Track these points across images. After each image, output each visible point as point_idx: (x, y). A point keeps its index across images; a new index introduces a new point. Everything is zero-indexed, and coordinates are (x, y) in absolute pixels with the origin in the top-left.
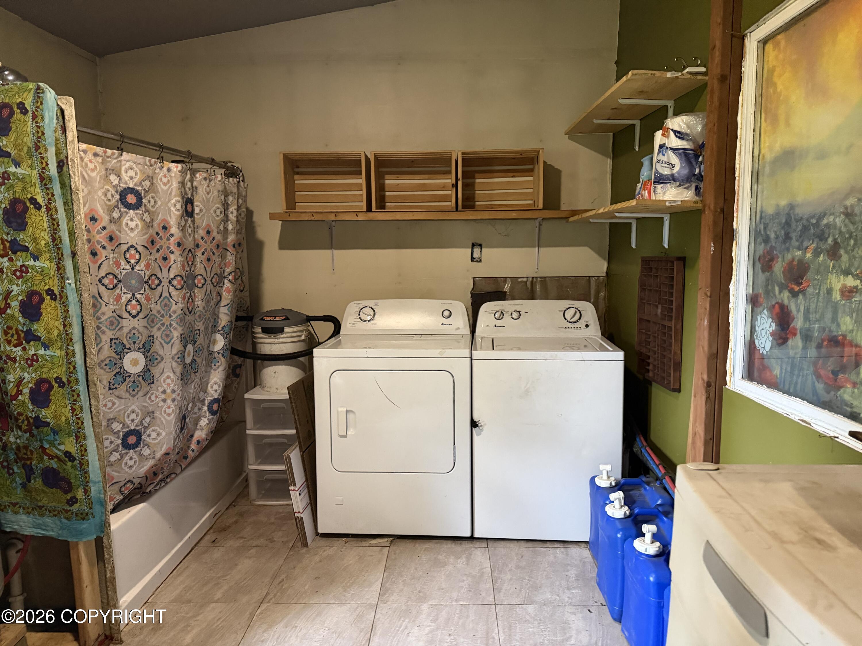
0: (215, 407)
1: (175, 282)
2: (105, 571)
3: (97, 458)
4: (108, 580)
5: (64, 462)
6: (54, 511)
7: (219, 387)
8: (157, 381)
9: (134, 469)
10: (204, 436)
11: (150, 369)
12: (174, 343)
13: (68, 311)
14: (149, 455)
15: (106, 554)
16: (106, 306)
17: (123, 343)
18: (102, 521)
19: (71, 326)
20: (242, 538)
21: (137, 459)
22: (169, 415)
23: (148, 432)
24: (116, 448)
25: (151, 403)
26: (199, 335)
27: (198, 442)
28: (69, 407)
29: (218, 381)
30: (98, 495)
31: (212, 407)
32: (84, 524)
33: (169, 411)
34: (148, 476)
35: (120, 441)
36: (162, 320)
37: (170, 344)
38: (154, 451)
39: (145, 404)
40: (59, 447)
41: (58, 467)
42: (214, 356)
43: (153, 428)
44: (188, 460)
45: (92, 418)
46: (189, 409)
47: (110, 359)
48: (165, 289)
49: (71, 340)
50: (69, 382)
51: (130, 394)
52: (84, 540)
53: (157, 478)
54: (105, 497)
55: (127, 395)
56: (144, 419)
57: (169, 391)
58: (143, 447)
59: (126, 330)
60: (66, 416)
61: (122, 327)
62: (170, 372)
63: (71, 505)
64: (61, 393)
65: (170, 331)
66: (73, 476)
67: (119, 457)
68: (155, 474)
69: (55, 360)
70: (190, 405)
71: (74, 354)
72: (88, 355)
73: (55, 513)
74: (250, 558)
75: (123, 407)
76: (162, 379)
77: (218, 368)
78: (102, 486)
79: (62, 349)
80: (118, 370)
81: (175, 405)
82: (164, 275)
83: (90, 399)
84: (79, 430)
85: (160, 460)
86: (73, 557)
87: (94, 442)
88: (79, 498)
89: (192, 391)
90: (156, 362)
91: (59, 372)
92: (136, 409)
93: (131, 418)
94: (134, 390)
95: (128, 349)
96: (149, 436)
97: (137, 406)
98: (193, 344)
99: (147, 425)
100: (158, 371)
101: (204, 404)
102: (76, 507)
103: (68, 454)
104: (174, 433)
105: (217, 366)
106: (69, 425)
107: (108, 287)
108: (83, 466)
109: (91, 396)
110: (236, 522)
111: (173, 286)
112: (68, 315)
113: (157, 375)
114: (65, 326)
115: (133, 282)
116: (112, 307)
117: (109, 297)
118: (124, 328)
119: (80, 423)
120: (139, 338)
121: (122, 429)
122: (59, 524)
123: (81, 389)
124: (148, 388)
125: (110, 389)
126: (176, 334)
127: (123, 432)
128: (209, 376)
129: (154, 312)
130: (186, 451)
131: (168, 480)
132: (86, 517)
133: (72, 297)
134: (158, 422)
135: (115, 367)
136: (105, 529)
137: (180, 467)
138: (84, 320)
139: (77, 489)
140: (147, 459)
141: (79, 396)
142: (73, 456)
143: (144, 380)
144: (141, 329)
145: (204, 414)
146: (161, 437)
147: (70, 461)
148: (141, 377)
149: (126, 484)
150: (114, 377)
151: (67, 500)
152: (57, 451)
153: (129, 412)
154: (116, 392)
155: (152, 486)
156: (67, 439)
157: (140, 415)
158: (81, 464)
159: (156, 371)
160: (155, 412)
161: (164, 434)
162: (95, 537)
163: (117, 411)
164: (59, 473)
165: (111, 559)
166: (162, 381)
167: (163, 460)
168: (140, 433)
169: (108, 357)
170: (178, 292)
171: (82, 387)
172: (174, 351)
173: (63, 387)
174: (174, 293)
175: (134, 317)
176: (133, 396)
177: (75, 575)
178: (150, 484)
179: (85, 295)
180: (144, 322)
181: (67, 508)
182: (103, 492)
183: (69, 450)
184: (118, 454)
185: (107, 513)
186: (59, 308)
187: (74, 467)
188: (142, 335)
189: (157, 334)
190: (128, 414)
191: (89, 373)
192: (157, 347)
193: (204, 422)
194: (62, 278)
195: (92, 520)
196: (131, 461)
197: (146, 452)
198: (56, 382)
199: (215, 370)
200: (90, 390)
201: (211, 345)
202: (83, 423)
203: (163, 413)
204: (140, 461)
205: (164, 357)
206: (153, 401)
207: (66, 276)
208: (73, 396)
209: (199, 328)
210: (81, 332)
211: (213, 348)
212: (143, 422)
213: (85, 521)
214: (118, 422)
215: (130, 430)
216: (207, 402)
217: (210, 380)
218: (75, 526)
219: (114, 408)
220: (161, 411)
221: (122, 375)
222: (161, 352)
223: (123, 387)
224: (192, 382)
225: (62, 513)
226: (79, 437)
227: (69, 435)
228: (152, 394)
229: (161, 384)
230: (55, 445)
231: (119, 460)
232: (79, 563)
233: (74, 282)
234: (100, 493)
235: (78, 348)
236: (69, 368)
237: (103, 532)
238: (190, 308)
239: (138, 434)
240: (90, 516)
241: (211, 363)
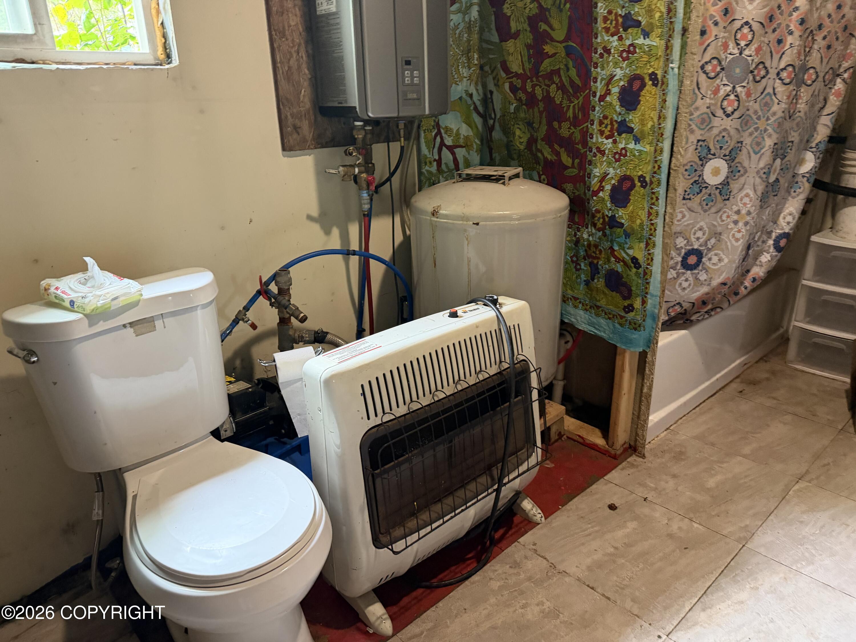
0: (783, 242)
1: (784, 75)
2: (643, 385)
3: (660, 270)
4: (644, 395)
5: (629, 268)
6: (610, 314)
7: (794, 219)
8: (733, 198)
9: (686, 292)
10: (761, 274)
11: (730, 183)
12: (763, 154)
13: (666, 101)
14: (705, 280)
15: (647, 369)
16: (702, 99)
17: (708, 147)
18: (650, 336)
19: (665, 118)
20: (774, 398)
21: (692, 282)
22: (737, 240)
23: (709, 255)
24: (674, 265)
25: (721, 223)
26: (791, 150)
27: (754, 280)
28: (646, 210)
29: (794, 212)
30: (653, 309)
31: (779, 242)
32: (635, 334)
33: (739, 235)
34: (696, 303)
35: (680, 259)
36: (756, 123)
37: (759, 155)
38: (711, 278)
39: (715, 223)
40: (628, 251)
41: (622, 271)
42: (796, 180)
43: (716, 252)
44: (739, 297)
45: (664, 227)
46: (756, 239)
47: (691, 164)
48: (771, 82)
49: (662, 135)
50: (651, 183)
51: (702, 208)
52: (632, 349)
53: (705, 308)
54: (659, 312)
55: (699, 209)
56: (709, 240)
57: (744, 212)
58: (701, 271)
59: (715, 131)
60: (641, 220)
61: (713, 127)
62: (751, 190)
63: (627, 313)
64: (641, 194)
65: (763, 138)
66: (634, 283)
67: (675, 276)
68: (704, 303)
69: (643, 156)
70: (759, 234)
71: (662, 151)
72: (674, 155)
73: (611, 316)
74: (785, 424)
75: (692, 222)
76: (740, 197)
77: (798, 195)
78: (658, 300)
79: (652, 145)
80: (697, 178)
81: (747, 230)
82: (773, 65)
83: (666, 206)
84: (651, 237)
85: (713, 289)
86: (618, 363)
87: (661, 253)
88: (635, 307)
89: (764, 218)
90: (738, 174)
91: (644, 170)
92: (705, 226)
93: (697, 236)
94: (707, 205)
95: (712, 154)
96: (710, 259)
97: (706, 223)
98: (782, 159)
99: (710, 247)
100: (737, 186)
101: (770, 237)
102: (631, 315)
103: (635, 260)
104: (737, 261)
105: (797, 193)
106: (643, 229)
107: (709, 75)
108: (647, 274)
109: (668, 202)
110: (768, 379)
111: (780, 79)
112: (664, 106)
113: (735, 191)
114: (660, 117)
115: (738, 70)
116: (708, 101)
117: (708, 88)
118: (714, 129)
119: (653, 230)
120: (727, 142)
121: (685, 245)
122: (612, 327)
123: (661, 192)
124: (722, 205)
125: (684, 199)
126: (769, 143)
127: (685, 249)
128: (784, 204)
129: (751, 112)
130: (738, 287)
131: (713, 313)
132: (638, 328)
133: (673, 84)
134: (724, 247)
135: (694, 174)
136: (652, 345)
137: (728, 303)
138: (679, 113)
139: (637, 297)
140: (702, 284)
141: (657, 199)
142: (639, 263)
143: (721, 195)
144: (733, 132)
145: (767, 248)
146: (722, 264)
147: (635, 267)
148: (718, 190)
149: (675, 305)
150: (691, 186)
151: (625, 306)
152: (624, 255)
153: (696, 228)
154: (689, 203)
155: (698, 315)
156: (637, 244)
157: (707, 234)
158: (645, 274)
159: (735, 186)
160: (722, 234)
161: (726, 260)
162: (641, 350)
163: (685, 225)
164: (622, 277)
165: (651, 376)
166: (739, 199)
167: (717, 290)
168: (702, 254)
169: (690, 162)
170: (784, 88)
171: (662, 190)
172: (762, 164)
173: (644, 187)
174: (780, 88)
175: (728, 116)
176: (705, 211)
177: (617, 379)
178: (697, 313)
179: (687, 82)
180: (736, 124)
181: (623, 314)
182: (658, 307)
183: (637, 256)
184: (675, 272)
185: (657, 329)
186: (658, 96)
187: (637, 274)
188: (731, 139)
189: (747, 141)
190: (695, 230)
191: (672, 175)
192: (743, 157)
193: (765, 258)
194: (668, 60)
195: (642, 332)
196: (686, 283)
197: (703, 276)
198: (639, 181)
199: (793, 198)
200: (668, 195)
201: (798, 165)
202: (655, 230)
203: (731, 237)
204: (695, 285)
205: (748, 169)
206: (723, 221)
207: (671, 59)
208: (652, 198)
209: (793, 140)
210: (673, 127)
211: (798, 170)
212: (708, 242)
213: (636, 332)
214: (683, 237)
215: (693, 249)
216: (774, 235)
217: (784, 209)
218: (626, 334)
219: (683, 220)
220: (730, 233)
221: (700, 185)
222: (746, 164)
223: (697, 199)
224: (767, 208)
225: (617, 317)
226: (649, 244)
227: (640, 240)
228: (725, 212)
229: (737, 202)
230: (624, 248)
231: (675, 278)
232: (623, 371)
233: (677, 66)
234: (655, 308)
235: (666, 145)
236: (654, 167)
237: (649, 347)
238: (792, 112)
239: (699, 254)
240: (642, 328)
241: (791, 188)
